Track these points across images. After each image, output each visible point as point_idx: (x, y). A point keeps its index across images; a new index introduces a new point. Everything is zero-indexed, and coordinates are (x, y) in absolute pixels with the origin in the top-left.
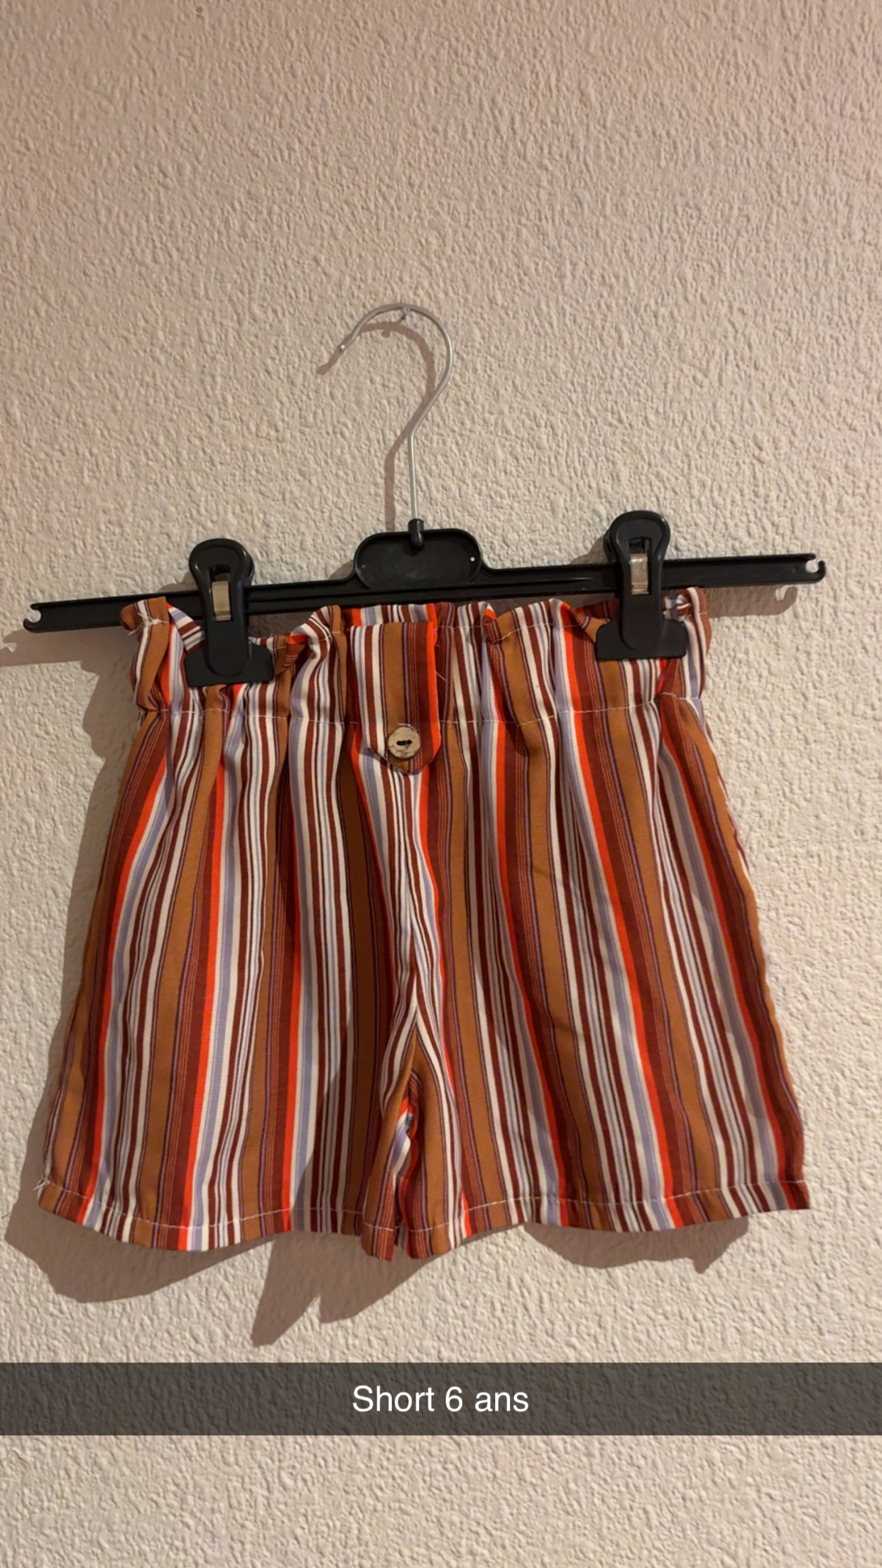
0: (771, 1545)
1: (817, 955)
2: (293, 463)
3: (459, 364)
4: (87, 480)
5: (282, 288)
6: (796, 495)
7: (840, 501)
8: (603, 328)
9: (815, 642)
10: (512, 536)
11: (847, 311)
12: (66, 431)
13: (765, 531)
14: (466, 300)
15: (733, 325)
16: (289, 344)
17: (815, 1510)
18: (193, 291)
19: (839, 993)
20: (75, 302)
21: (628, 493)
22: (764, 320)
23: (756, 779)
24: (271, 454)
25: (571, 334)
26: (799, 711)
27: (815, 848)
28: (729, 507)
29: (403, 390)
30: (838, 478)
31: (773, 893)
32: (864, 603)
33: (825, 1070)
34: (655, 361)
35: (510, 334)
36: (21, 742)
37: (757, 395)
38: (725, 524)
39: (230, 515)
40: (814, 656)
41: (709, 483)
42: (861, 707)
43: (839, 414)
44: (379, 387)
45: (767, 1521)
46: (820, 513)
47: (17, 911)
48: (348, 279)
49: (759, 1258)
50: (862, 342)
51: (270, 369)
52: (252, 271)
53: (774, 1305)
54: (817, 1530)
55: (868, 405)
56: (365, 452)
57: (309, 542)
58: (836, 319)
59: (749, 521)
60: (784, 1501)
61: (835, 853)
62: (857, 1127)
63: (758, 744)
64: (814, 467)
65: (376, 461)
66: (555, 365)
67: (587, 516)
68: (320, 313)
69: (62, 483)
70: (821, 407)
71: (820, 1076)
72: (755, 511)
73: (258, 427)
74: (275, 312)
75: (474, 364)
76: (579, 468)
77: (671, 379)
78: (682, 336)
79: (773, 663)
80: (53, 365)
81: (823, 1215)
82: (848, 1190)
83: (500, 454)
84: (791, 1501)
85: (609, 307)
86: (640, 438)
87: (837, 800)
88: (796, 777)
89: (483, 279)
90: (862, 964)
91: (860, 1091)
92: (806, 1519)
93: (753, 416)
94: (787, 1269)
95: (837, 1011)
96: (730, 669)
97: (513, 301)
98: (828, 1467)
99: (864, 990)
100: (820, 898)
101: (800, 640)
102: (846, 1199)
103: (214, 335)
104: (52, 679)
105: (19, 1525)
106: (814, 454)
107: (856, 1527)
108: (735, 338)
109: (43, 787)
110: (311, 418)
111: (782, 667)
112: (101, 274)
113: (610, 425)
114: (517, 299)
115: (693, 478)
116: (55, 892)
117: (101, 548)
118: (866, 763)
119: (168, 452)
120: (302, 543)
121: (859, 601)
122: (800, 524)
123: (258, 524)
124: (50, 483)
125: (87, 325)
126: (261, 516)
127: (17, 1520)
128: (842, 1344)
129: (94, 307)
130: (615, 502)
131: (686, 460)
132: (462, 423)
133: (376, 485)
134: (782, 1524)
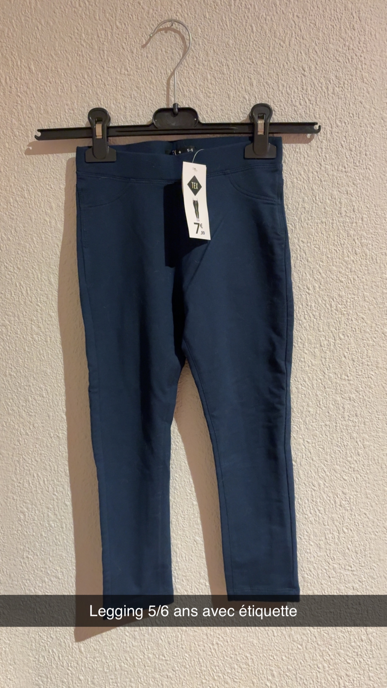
0: (308, 458)
1: (324, 259)
2: (134, 83)
3: (193, 42)
4: (60, 93)
5: (127, 15)
6: (317, 88)
7: (334, 90)
8: (246, 26)
9: (324, 144)
10: (214, 108)
11: (337, 15)
12: (51, 75)
13: (306, 103)
14: (195, 17)
15: (294, 22)
16: (131, 37)
17: (323, 446)
18: (95, 17)
19: (332, 272)
20: (51, 24)
21: (256, 90)
22: (306, 20)
23: (303, 195)
24: (126, 80)
25: (234, 28)
26: (318, 170)
27: (324, 220)
28: (293, 94)
29: (173, 54)
30: (333, 81)
31: (309, 236)
32: (342, 129)
33: (327, 299)
34: (266, 38)
35: (212, 30)
36: (42, 192)
37: (303, 49)
38: (292, 101)
39: (112, 104)
40: (324, 149)
41: (285, 85)
42: (340, 167)
43: (334, 56)
44: (164, 53)
45: (307, 450)
46: (326, 95)
47: (45, 252)
48: (151, 10)
49: (304, 364)
50: (342, 27)
51: (124, 47)
52: (116, 8)
53: (309, 379)
54: (324, 452)
55: (345, 51)
56: (160, 78)
57: (141, 113)
58: (333, 18)
59: (300, 99)
60: (312, 443)
61: (331, 221)
62: (338, 318)
63: (304, 183)
64: (324, 77)
65: (164, 81)
66: (228, 41)
67: (241, 99)
68: (141, 24)
69: (51, 94)
70: (327, 54)
71: (325, 301)
72: (302, 95)
73: (121, 71)
74: (125, 24)
75: (199, 42)
76: (238, 81)
77: (271, 45)
78: (275, 28)
79: (309, 153)
80: (45, 49)
81: (326, 349)
82: (335, 340)
83: (209, 77)
84: (315, 443)
85: (248, 17)
86: (260, 69)
87: (332, 202)
88: (317, 194)
89: (201, 8)
90: (340, 261)
91: (339, 305)
92: (320, 449)
93: (302, 58)
94: (313, 367)
95: (331, 278)
96: (294, 155)
97: (213, 16)
98: (327, 432)
99: (341, 270)
100: (325, 238)
101: (319, 143)
102: (334, 343)
103: (103, 34)
104: (52, 168)
105: (59, 458)
106: (324, 72)
107: (337, 451)
108: (295, 27)
109: (51, 208)
110: (140, 66)
111: (312, 154)
112: (60, 12)
113: (249, 64)
114: (214, 15)
115: (280, 83)
116: (57, 245)
117: (66, 119)
118: (342, 188)
119: (89, 81)
120: (138, 114)
121: (340, 128)
122: (319, 99)
123: (122, 107)
124: (46, 95)
125: (56, 32)
126: (123, 104)
127: (58, 456)
128: (332, 392)
129: (58, 25)
130: (251, 94)
131: (277, 76)
132: (195, 66)
133: (164, 90)
134: (312, 451)
